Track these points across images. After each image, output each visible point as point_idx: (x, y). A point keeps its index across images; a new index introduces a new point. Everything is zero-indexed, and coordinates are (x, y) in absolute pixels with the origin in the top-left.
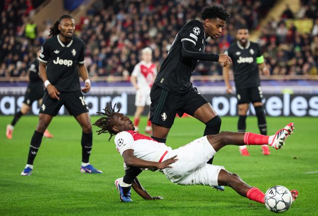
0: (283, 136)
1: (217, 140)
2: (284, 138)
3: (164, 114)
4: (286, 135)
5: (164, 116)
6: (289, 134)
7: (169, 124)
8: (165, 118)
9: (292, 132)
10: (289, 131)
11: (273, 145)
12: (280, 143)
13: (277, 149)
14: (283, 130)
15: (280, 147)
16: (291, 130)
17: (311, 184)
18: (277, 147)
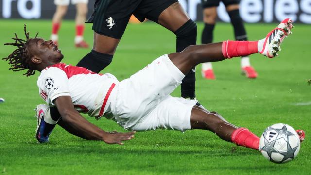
0: (277, 38)
1: (183, 59)
2: (279, 40)
3: (111, 19)
4: (282, 36)
5: (111, 22)
6: (286, 35)
7: (118, 32)
8: (111, 25)
9: (290, 32)
10: (285, 30)
11: (265, 53)
12: (274, 48)
13: (271, 58)
14: (277, 30)
15: (274, 54)
16: (288, 29)
17: (303, 121)
18: (271, 55)
